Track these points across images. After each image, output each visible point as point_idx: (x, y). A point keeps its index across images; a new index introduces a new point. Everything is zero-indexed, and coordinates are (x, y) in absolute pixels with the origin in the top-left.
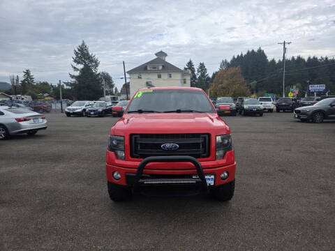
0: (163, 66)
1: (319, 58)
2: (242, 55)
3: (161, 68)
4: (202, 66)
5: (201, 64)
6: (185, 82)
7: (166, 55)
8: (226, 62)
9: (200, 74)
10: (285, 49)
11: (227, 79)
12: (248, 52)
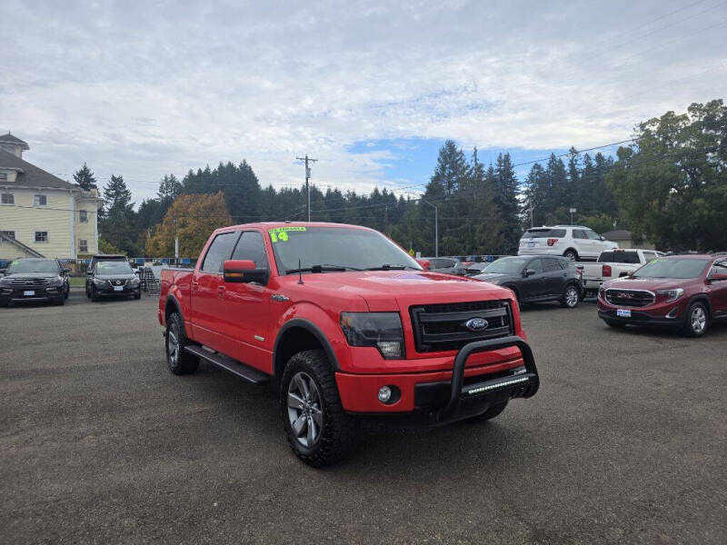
0: (20, 174)
1: (344, 192)
2: (208, 169)
3: (12, 177)
4: (117, 185)
5: (114, 178)
6: (83, 219)
7: (25, 146)
8: (173, 180)
9: (112, 201)
10: (308, 170)
11: (196, 218)
12: (221, 167)
